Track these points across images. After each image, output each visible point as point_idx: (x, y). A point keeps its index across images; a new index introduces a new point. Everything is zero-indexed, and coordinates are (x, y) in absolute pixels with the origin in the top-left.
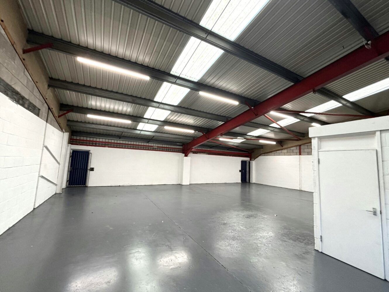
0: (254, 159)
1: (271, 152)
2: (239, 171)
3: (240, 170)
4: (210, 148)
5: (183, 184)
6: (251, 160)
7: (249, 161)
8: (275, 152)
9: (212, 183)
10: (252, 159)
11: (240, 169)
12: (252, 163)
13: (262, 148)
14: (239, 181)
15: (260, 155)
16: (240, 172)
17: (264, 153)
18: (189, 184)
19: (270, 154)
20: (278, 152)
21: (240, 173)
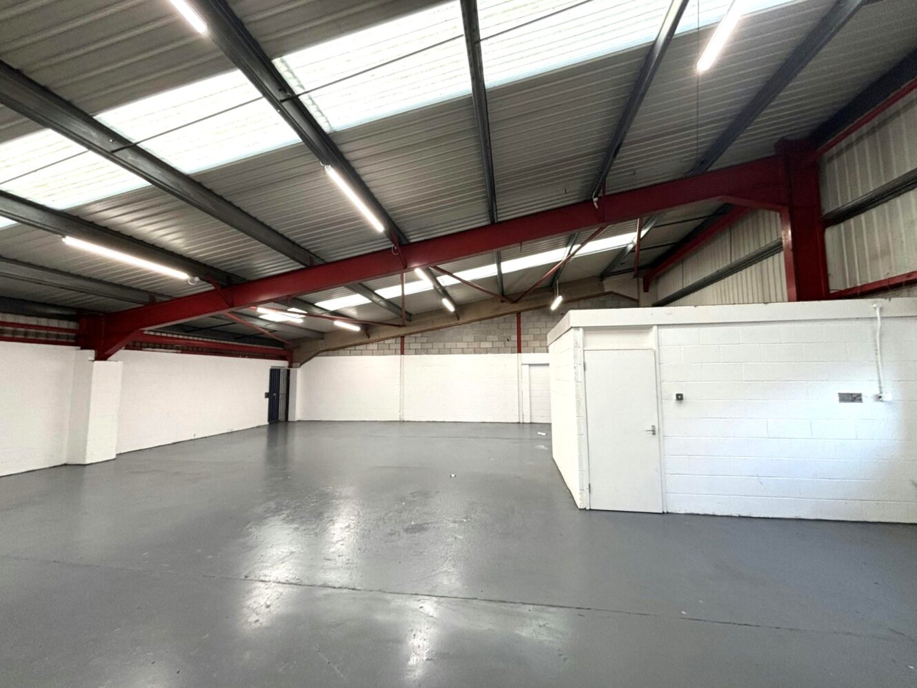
0: (301, 365)
1: (343, 348)
2: (264, 396)
3: (266, 393)
4: (187, 332)
5: (88, 461)
6: (290, 366)
7: (287, 368)
8: (353, 348)
9: (193, 438)
10: (294, 365)
11: (267, 391)
12: (296, 373)
13: (323, 339)
14: (263, 420)
15: (315, 355)
16: (266, 397)
17: (327, 350)
18: (114, 457)
19: (341, 351)
20: (357, 347)
21: (267, 399)
